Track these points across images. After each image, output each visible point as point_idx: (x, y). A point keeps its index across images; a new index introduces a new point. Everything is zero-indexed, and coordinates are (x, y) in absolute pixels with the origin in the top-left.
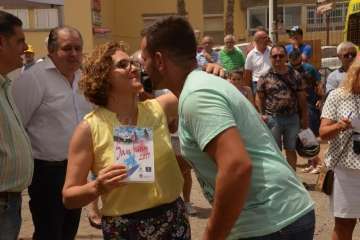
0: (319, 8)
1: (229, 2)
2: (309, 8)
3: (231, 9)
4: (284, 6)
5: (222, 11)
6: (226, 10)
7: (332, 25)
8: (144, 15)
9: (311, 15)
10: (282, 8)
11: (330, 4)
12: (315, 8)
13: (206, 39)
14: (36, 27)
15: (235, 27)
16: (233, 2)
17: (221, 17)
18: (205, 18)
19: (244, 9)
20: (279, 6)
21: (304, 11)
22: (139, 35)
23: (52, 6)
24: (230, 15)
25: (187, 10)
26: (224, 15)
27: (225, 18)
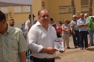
5: (88, 4)
6: (89, 4)
8: (60, 7)
13: (81, 14)
14: (24, 12)
15: (93, 10)
16: (92, 1)
17: (88, 6)
18: (81, 7)
22: (59, 14)
23: (29, 5)
24: (91, 5)
25: (75, 4)
26: (89, 5)
27: (89, 7)
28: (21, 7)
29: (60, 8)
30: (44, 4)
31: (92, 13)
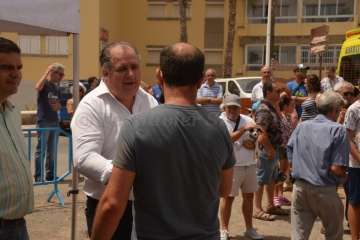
0: (313, 49)
1: (229, 39)
2: (304, 48)
3: (230, 45)
4: (281, 45)
5: (221, 45)
6: (225, 46)
7: (324, 65)
8: (149, 46)
9: (304, 54)
10: (278, 47)
11: (323, 46)
12: (309, 48)
14: (47, 53)
17: (221, 52)
18: (206, 52)
19: (242, 46)
20: (276, 45)
21: (299, 51)
23: (68, 34)
24: (230, 50)
26: (224, 50)
27: (224, 53)
28: (39, 37)
29: (150, 51)
30: (107, 35)
31: (231, 70)
